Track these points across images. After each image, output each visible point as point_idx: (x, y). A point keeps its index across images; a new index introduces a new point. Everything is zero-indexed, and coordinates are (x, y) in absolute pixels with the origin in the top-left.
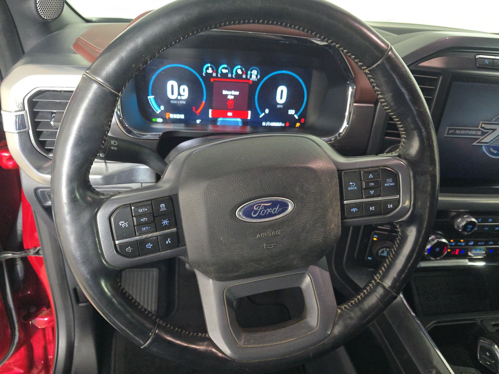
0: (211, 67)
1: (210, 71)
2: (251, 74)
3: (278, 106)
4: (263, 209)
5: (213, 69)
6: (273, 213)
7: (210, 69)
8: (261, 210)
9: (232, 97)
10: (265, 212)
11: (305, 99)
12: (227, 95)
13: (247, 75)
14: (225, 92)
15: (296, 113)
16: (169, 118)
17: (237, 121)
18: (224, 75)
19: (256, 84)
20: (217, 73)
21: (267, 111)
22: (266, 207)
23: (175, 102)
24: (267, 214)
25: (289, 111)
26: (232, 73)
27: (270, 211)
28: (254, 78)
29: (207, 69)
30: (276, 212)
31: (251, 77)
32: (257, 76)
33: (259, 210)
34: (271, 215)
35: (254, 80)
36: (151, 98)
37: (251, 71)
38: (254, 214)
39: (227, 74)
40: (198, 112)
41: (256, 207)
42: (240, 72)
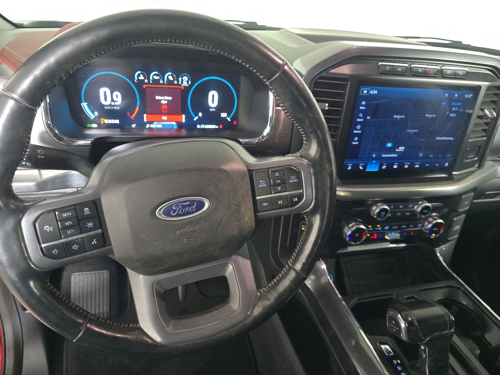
0: (142, 73)
1: (142, 77)
2: (182, 80)
3: (211, 110)
4: (181, 208)
5: (144, 76)
6: (191, 211)
7: (141, 76)
8: (179, 209)
9: (166, 102)
10: (184, 210)
11: (236, 103)
12: (160, 100)
13: (178, 81)
14: (158, 98)
15: (228, 116)
16: (104, 123)
17: (172, 125)
18: (156, 82)
19: (187, 89)
20: (149, 79)
21: (200, 114)
22: (184, 207)
23: (109, 108)
24: (185, 212)
25: (222, 114)
26: (164, 80)
27: (188, 209)
28: (185, 84)
29: (139, 75)
30: (193, 210)
31: (182, 83)
32: (188, 82)
33: (178, 209)
34: (189, 213)
35: (186, 85)
36: (85, 105)
37: (182, 77)
38: (173, 213)
39: (159, 80)
40: (133, 116)
41: (175, 207)
42: (171, 78)
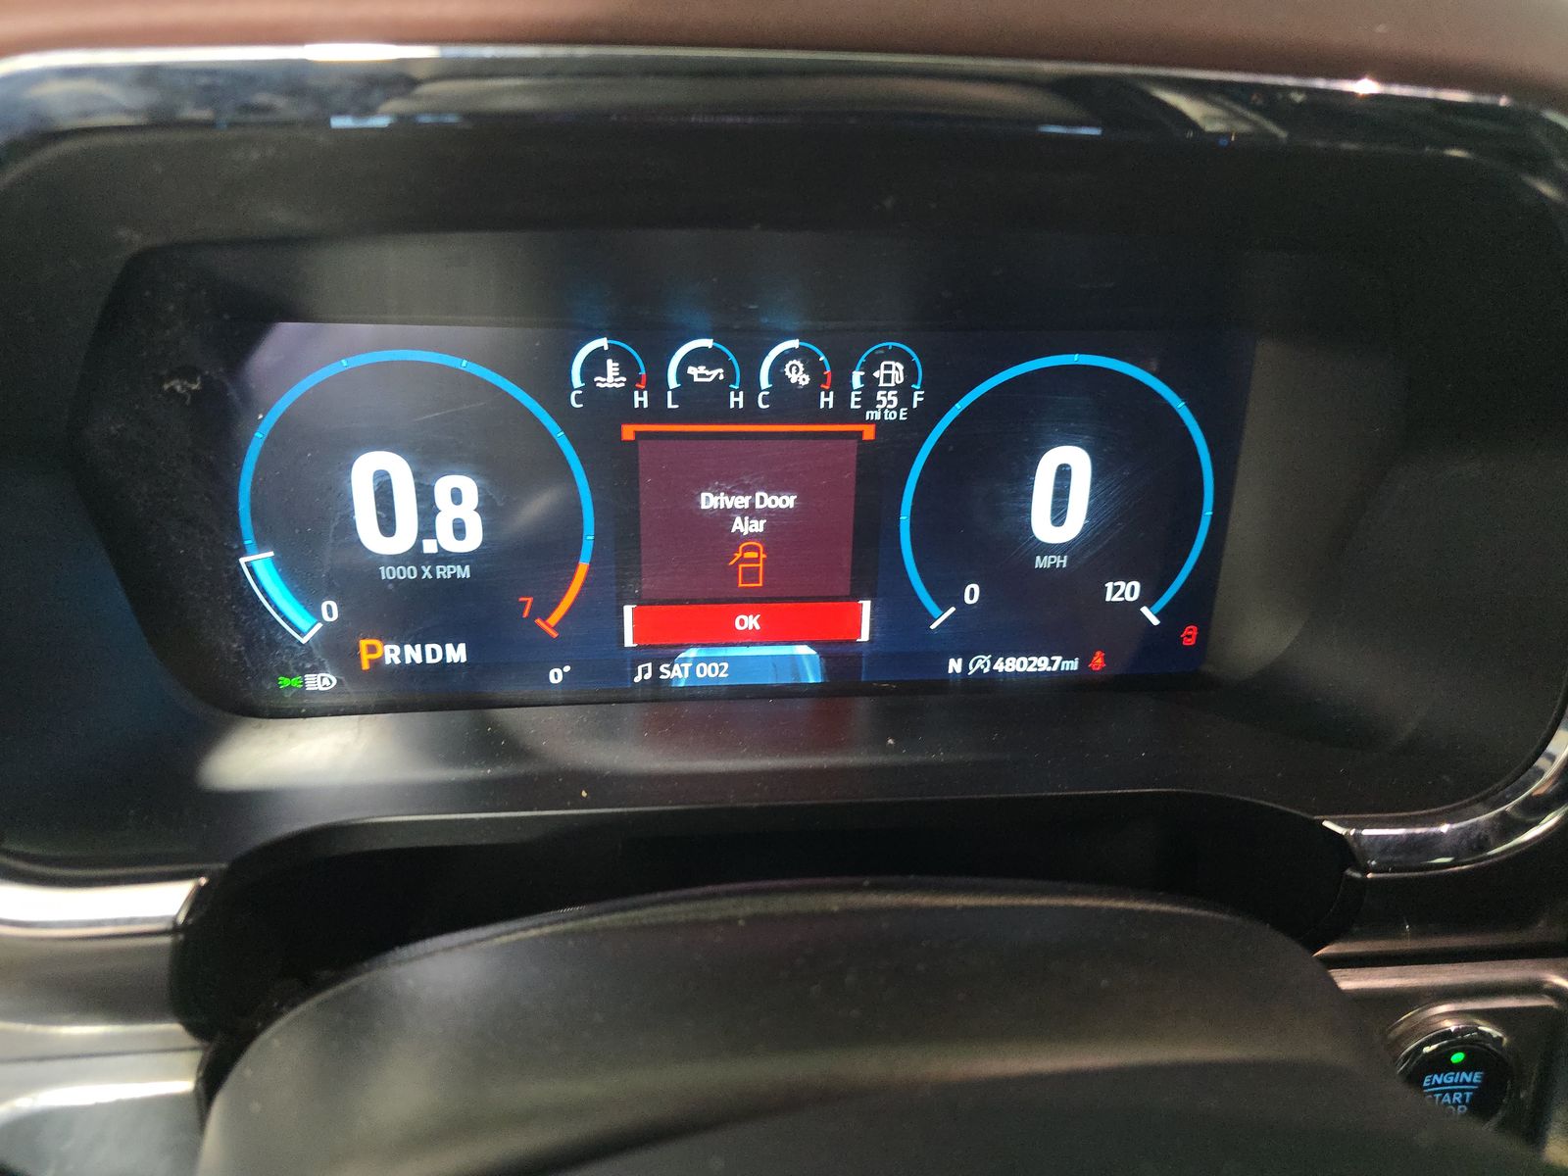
0: (615, 352)
1: (612, 377)
2: (870, 386)
3: (1043, 562)
5: (627, 367)
7: (612, 366)
9: (758, 526)
11: (1207, 513)
12: (727, 515)
13: (843, 389)
15: (1148, 598)
16: (377, 664)
17: (794, 659)
18: (702, 402)
19: (900, 439)
20: (658, 385)
21: (972, 593)
23: (409, 573)
25: (1109, 585)
26: (751, 386)
28: (887, 409)
29: (595, 365)
31: (869, 400)
32: (904, 393)
35: (890, 416)
36: (260, 566)
37: (871, 365)
39: (720, 389)
40: (555, 618)
42: (797, 375)
